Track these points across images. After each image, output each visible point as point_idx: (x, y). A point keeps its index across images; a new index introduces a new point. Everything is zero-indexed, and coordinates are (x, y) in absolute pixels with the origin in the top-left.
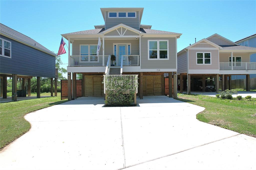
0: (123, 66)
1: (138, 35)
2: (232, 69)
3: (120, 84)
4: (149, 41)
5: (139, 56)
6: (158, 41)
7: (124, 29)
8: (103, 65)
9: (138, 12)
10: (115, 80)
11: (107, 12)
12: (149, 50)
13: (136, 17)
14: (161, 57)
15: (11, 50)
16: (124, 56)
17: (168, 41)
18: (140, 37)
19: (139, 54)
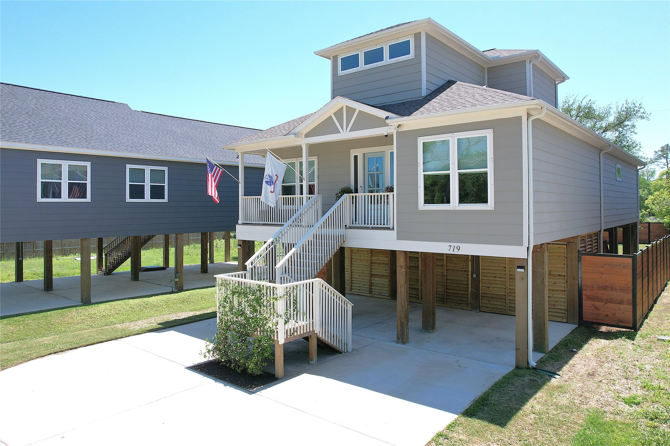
0: (350, 228)
4: (423, 143)
5: (393, 196)
6: (454, 140)
7: (351, 111)
9: (418, 36)
11: (336, 58)
12: (421, 173)
13: (412, 55)
14: (463, 199)
17: (489, 134)
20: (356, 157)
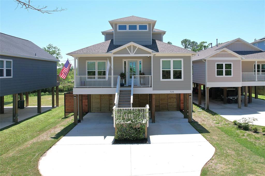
0: (134, 87)
1: (150, 53)
2: (257, 80)
3: (130, 117)
4: (161, 60)
5: (151, 76)
6: (172, 60)
7: (134, 47)
8: (112, 86)
9: (150, 24)
10: (125, 113)
11: (116, 25)
12: (161, 70)
13: (147, 30)
14: (175, 77)
15: (12, 69)
16: (134, 76)
17: (182, 60)
18: (152, 55)
19: (151, 74)
20: (125, 62)
